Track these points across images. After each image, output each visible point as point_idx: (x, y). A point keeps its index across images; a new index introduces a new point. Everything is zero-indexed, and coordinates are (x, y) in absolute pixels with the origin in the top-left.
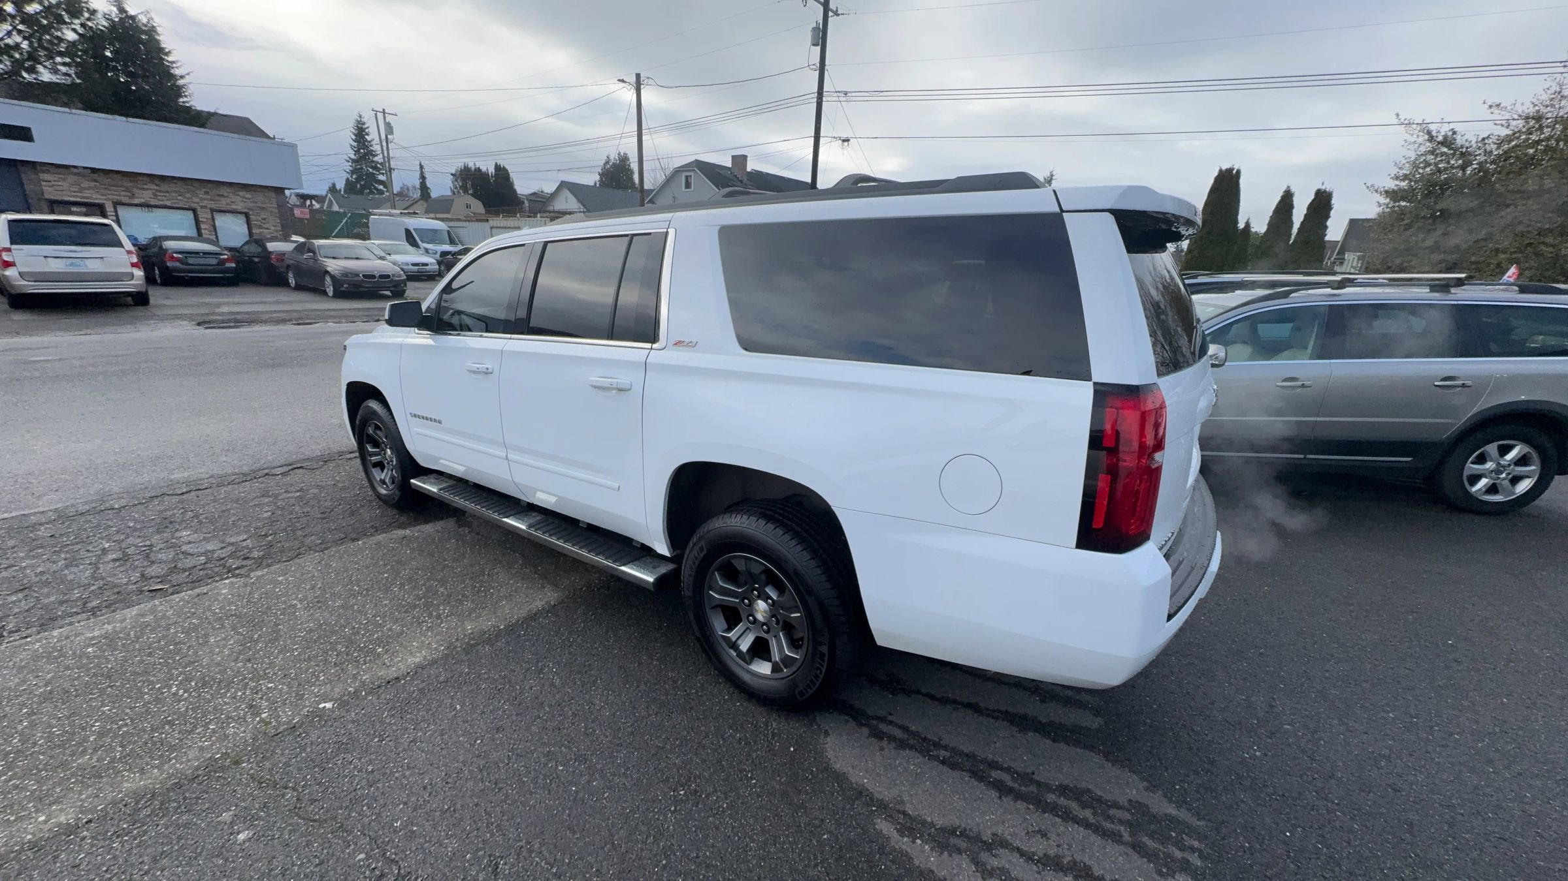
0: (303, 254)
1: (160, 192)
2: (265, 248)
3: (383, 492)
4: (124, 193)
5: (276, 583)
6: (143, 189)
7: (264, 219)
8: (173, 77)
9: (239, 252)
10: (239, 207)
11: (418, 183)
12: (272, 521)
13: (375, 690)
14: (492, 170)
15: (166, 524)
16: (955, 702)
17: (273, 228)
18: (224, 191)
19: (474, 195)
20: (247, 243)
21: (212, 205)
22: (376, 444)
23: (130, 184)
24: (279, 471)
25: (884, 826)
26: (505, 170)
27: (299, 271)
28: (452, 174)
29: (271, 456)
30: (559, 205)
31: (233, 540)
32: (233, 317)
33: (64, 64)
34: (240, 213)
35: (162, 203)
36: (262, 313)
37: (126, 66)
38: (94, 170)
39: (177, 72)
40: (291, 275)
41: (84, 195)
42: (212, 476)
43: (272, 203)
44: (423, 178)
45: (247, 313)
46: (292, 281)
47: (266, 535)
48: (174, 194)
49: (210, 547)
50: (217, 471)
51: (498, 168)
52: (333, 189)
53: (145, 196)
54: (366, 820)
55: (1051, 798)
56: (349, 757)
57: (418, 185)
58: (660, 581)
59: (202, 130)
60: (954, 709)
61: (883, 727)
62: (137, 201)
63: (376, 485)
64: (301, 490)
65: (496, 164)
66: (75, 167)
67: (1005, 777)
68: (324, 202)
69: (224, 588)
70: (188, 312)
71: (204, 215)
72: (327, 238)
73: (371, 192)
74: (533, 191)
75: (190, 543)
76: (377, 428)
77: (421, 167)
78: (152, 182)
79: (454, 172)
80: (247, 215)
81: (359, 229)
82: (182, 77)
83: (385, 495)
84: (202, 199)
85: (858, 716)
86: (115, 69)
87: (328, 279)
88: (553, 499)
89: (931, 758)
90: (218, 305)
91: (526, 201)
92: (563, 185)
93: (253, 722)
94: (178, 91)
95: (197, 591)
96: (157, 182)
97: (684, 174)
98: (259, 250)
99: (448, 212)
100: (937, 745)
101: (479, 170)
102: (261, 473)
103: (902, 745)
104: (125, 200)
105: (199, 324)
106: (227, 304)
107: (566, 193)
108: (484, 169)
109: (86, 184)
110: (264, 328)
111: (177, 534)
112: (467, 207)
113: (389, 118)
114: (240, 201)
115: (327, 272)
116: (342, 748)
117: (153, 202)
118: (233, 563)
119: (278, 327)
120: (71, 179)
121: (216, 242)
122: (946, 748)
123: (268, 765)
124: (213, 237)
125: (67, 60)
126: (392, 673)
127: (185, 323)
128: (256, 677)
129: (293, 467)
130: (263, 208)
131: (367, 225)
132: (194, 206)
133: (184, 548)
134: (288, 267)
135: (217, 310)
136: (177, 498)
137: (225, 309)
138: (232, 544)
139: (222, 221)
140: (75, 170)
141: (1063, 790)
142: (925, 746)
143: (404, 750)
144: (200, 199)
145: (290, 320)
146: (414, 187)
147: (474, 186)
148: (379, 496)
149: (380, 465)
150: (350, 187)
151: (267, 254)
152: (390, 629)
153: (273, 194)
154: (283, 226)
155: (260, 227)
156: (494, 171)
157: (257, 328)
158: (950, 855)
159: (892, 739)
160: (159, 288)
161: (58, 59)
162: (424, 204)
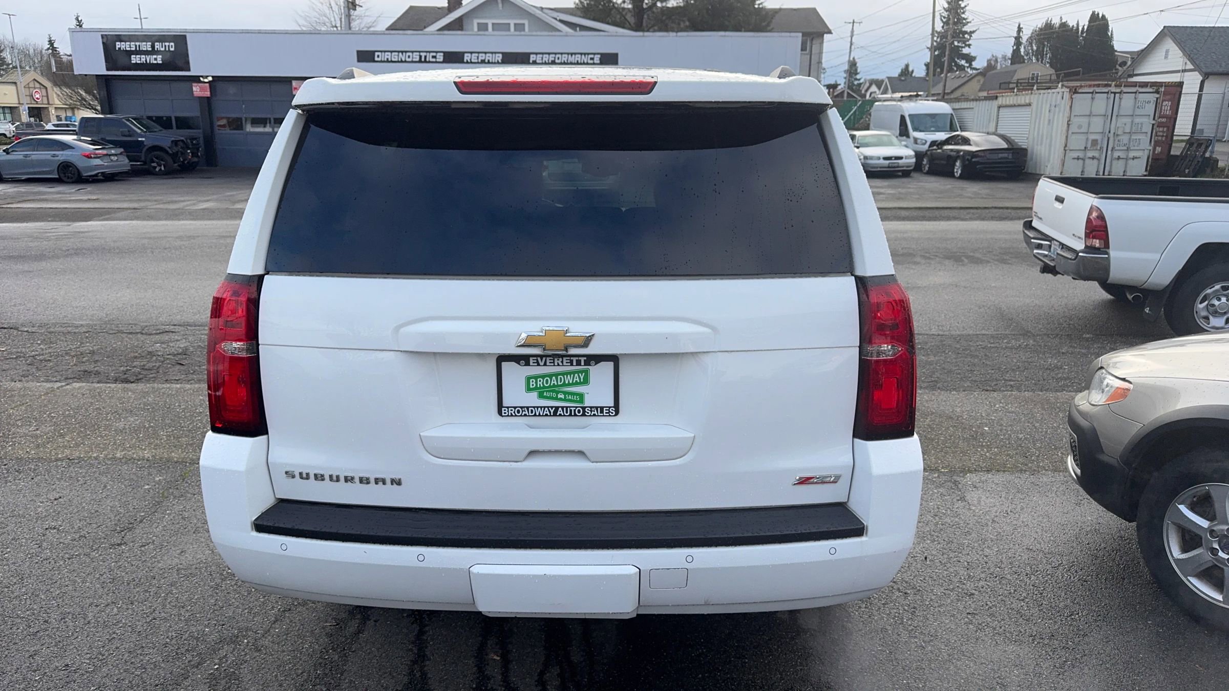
14: (1084, 22)
51: (1094, 17)
65: (1092, 13)
92: (1169, 32)
101: (1064, 25)
108: (1072, 23)
147: (1054, 50)
156: (1087, 23)
162: (982, 80)
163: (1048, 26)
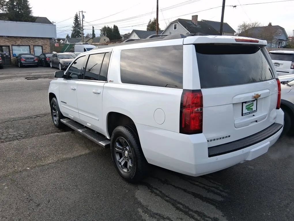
0: (54, 57)
1: (22, 41)
2: (45, 56)
3: (55, 123)
4: (14, 42)
5: (26, 143)
6: (18, 41)
7: (46, 47)
8: (29, 8)
9: (39, 57)
10: (40, 44)
11: (92, 33)
12: (29, 129)
13: (39, 166)
14: (113, 27)
15: (7, 128)
16: (180, 188)
17: (48, 50)
18: (37, 40)
19: (107, 36)
20: (41, 54)
21: (33, 44)
22: (55, 110)
23: (15, 40)
24: (34, 117)
25: (140, 210)
26: (117, 27)
27: (53, 62)
28: (100, 30)
29: (33, 113)
30: (132, 37)
31: (20, 132)
32: (34, 76)
33: (5, 8)
34: (40, 46)
35: (22, 44)
36: (42, 75)
37: (19, 7)
38: (8, 37)
39: (30, 7)
40: (51, 64)
41: (6, 43)
42: (19, 117)
43: (48, 42)
44: (93, 31)
45: (38, 75)
46: (51, 65)
47: (27, 132)
48: (25, 42)
49: (15, 133)
50: (20, 116)
52: (68, 37)
53: (19, 43)
54: (28, 189)
55: (190, 213)
56: (29, 178)
57: (92, 34)
58: (106, 146)
59: (33, 23)
60: (179, 190)
61: (155, 191)
62: (17, 44)
63: (54, 121)
64: (38, 122)
65: (114, 25)
66: (4, 36)
67: (181, 207)
68: (64, 41)
69: (15, 142)
70: (24, 75)
71: (32, 47)
72: (62, 52)
73: (78, 37)
74: (125, 34)
75: (11, 132)
76: (55, 105)
77: (93, 28)
78: (20, 39)
79: (101, 29)
80: (42, 46)
81: (71, 49)
82: (31, 8)
83: (56, 124)
84: (32, 43)
85: (149, 187)
86: (16, 8)
87: (60, 65)
88: (90, 125)
89: (163, 199)
90: (31, 73)
91: (123, 37)
92: (134, 31)
93: (13, 169)
94: (30, 12)
95: (10, 142)
96: (22, 38)
97: (174, 24)
98: (44, 56)
99: (99, 42)
100: (167, 196)
101: (109, 28)
102: (30, 117)
103: (157, 195)
104: (14, 44)
105: (26, 78)
106: (33, 72)
107: (135, 34)
108: (110, 27)
109: (6, 41)
110: (41, 79)
111: (9, 130)
112: (104, 40)
113: (83, 13)
114: (40, 43)
115: (60, 63)
116: (28, 176)
117: (20, 44)
118: (19, 137)
119: (45, 79)
120: (3, 39)
121: (34, 55)
122: (169, 198)
123: (14, 177)
124: (33, 54)
125: (6, 7)
126: (44, 164)
127: (22, 78)
128: (16, 161)
129: (37, 116)
130: (46, 44)
131: (74, 48)
132: (29, 45)
133: (10, 133)
134: (50, 61)
135: (31, 74)
136: (10, 122)
137: (33, 74)
138: (19, 133)
139: (36, 49)
140: (4, 37)
141: (196, 212)
142: (163, 196)
143: (40, 179)
144: (31, 43)
145: (48, 77)
146: (91, 34)
147: (107, 33)
148: (54, 124)
149: (55, 116)
150: (73, 35)
151: (45, 58)
152: (47, 155)
153: (49, 40)
154: (51, 49)
155: (45, 50)
157: (39, 79)
158: (153, 218)
159: (156, 193)
160: (19, 68)
161: (4, 7)
162: (92, 40)
163: (105, 28)
